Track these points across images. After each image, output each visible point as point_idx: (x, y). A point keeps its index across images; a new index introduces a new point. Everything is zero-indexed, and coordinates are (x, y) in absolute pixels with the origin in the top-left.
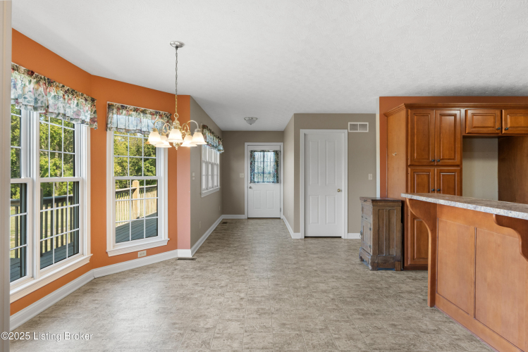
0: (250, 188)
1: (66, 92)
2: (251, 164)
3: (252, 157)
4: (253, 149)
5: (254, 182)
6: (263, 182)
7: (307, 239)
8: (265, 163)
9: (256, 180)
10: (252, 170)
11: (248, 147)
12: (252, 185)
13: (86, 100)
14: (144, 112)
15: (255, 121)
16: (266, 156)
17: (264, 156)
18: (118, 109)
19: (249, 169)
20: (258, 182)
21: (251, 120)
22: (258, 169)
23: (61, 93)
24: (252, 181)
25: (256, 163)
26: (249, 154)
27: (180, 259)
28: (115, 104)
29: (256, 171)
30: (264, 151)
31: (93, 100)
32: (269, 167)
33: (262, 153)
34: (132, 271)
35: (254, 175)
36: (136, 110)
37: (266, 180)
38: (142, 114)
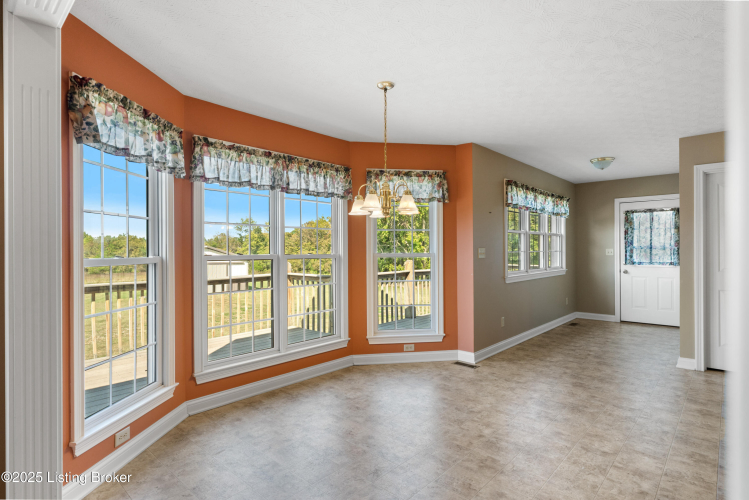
0: (626, 272)
1: (310, 166)
2: (626, 233)
3: (628, 221)
4: (629, 209)
5: (633, 263)
6: (651, 263)
7: (710, 374)
8: (655, 231)
9: (636, 259)
10: (629, 243)
11: (621, 206)
12: (629, 267)
13: (337, 170)
14: (408, 175)
15: (609, 163)
16: (655, 219)
17: (652, 219)
18: (377, 175)
19: (623, 241)
20: (640, 263)
21: (603, 162)
22: (639, 241)
23: (304, 168)
24: (629, 260)
25: (636, 232)
26: (623, 216)
27: (458, 363)
28: (372, 170)
29: (635, 244)
30: (651, 211)
31: (347, 170)
32: (662, 237)
33: (648, 214)
34: (394, 366)
35: (632, 251)
36: (398, 174)
37: (656, 259)
38: (405, 178)
